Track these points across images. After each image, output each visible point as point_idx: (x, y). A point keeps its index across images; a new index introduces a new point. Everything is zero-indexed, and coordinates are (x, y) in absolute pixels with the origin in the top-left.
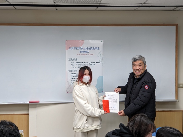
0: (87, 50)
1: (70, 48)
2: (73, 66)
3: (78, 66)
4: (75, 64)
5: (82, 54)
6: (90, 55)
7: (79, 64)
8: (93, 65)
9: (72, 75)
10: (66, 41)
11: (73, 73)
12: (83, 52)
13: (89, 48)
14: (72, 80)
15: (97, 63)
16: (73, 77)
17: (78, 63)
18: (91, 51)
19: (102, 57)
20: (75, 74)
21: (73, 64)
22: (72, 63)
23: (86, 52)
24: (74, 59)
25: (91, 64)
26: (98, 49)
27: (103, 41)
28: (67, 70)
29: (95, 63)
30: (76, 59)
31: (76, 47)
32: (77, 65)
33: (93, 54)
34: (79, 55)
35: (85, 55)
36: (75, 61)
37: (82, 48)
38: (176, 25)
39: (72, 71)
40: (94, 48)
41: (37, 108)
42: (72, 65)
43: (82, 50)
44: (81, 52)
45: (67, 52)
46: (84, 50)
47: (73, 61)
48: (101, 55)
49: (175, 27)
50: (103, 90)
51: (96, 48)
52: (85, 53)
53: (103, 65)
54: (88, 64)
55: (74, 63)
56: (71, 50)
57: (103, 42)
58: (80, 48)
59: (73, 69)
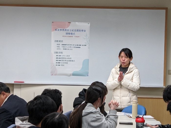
0: (73, 32)
1: (56, 30)
2: (59, 48)
3: (64, 48)
4: (61, 46)
5: (68, 36)
6: (76, 37)
7: (65, 46)
8: (79, 47)
9: (57, 57)
10: (53, 22)
11: (58, 54)
12: (69, 34)
13: (75, 30)
14: (57, 62)
15: (83, 45)
16: (58, 59)
17: (63, 45)
18: (77, 33)
19: (88, 40)
20: (60, 56)
21: (59, 46)
22: (57, 44)
23: (72, 34)
24: (60, 41)
25: (77, 46)
26: (85, 31)
27: (89, 23)
28: (53, 52)
29: (81, 45)
30: (62, 41)
31: (62, 29)
32: (62, 47)
33: (79, 37)
34: (64, 36)
35: (71, 36)
36: (61, 43)
37: (68, 30)
38: (166, 9)
39: (57, 53)
40: (80, 31)
41: (22, 89)
42: (57, 47)
43: (68, 32)
44: (67, 34)
45: (53, 33)
46: (70, 32)
47: (58, 43)
48: (87, 38)
49: (164, 11)
50: (88, 73)
51: (82, 30)
52: (70, 35)
53: (89, 48)
54: (73, 46)
55: (59, 44)
56: (57, 31)
57: (89, 25)
58: (66, 30)
59: (58, 51)
